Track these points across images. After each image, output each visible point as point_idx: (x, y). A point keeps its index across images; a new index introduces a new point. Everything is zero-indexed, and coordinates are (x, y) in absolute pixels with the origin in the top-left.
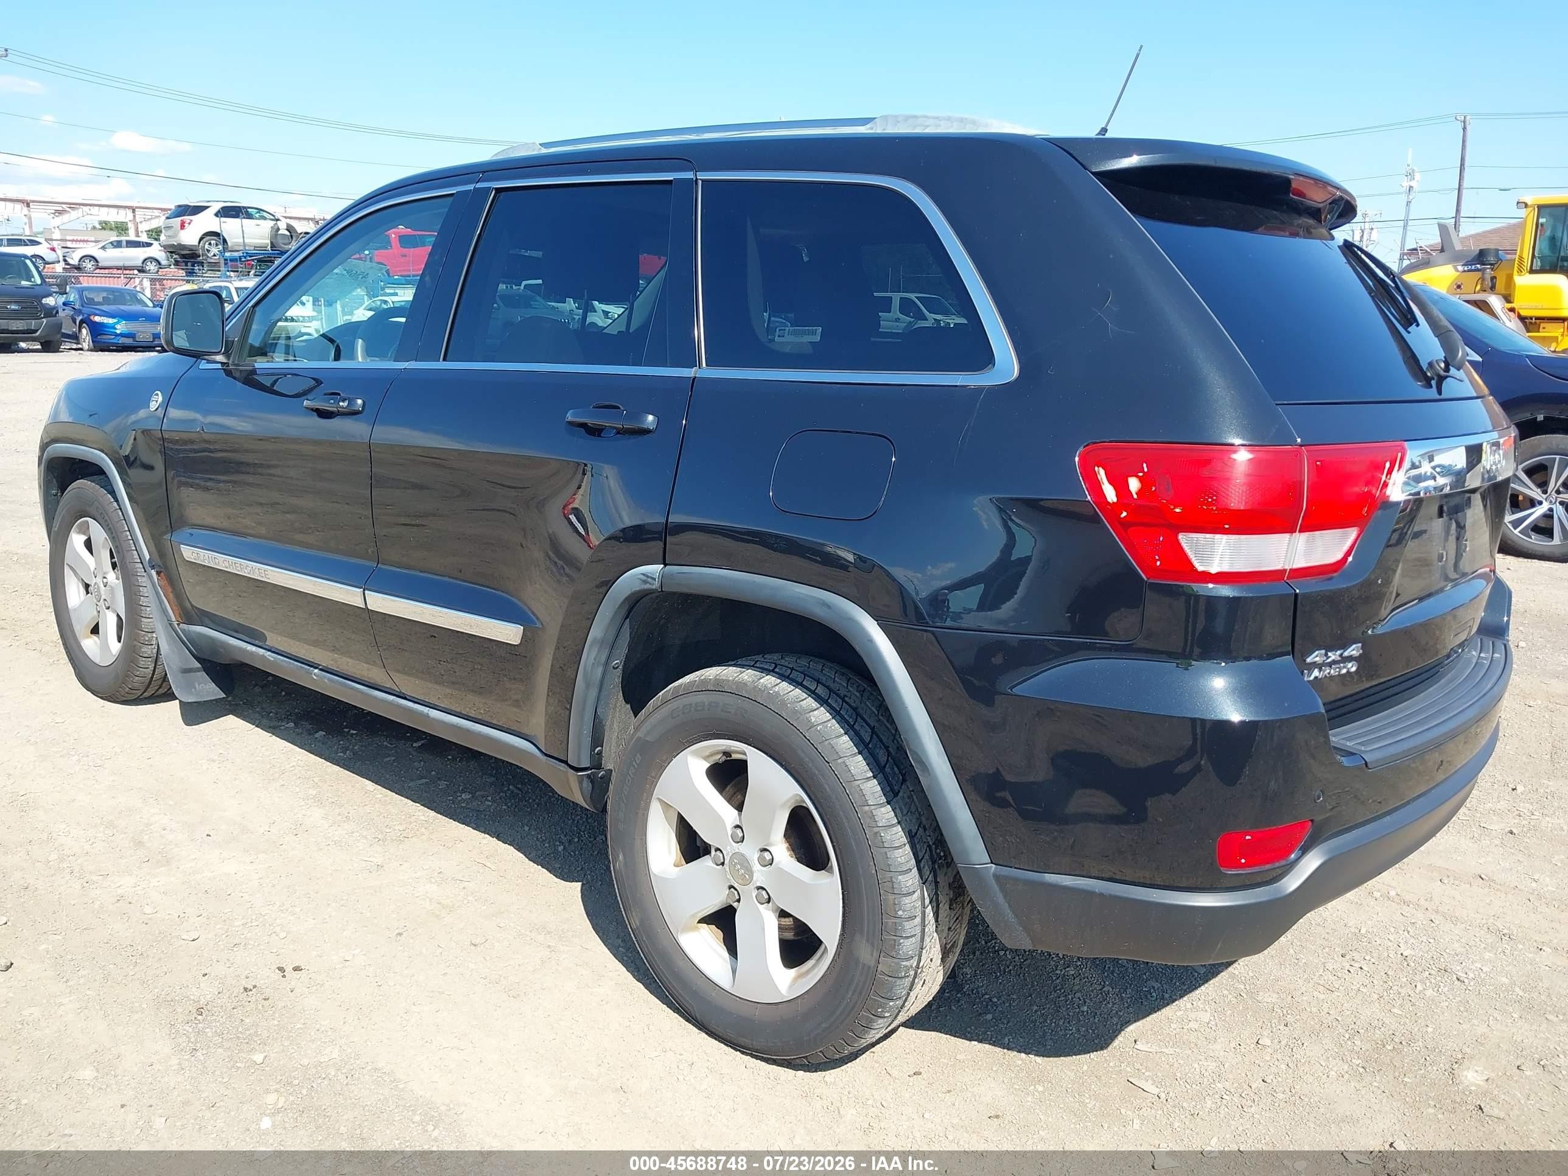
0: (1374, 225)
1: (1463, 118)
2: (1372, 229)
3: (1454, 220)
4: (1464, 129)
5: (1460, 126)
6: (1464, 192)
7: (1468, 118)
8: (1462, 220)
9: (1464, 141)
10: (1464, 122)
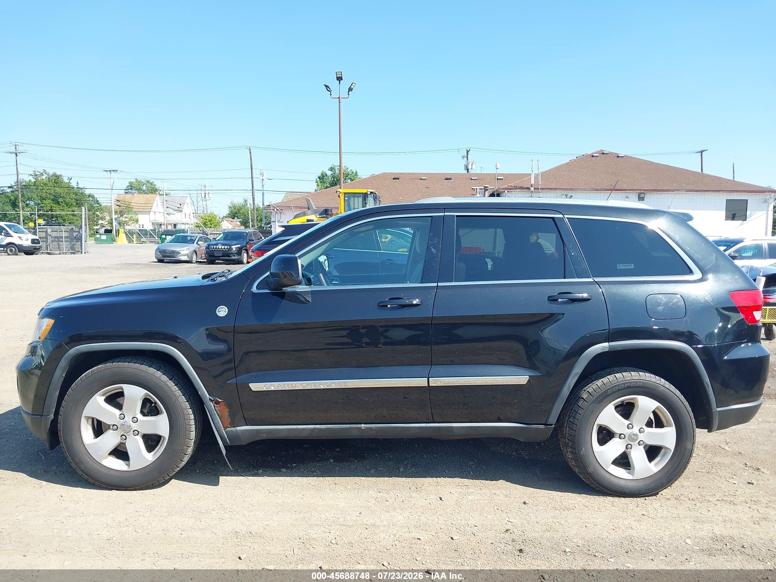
0: (210, 192)
1: (249, 148)
2: (209, 193)
3: (252, 191)
4: (250, 152)
5: (248, 151)
6: (254, 179)
7: (251, 148)
8: (255, 191)
9: (251, 158)
10: (250, 150)
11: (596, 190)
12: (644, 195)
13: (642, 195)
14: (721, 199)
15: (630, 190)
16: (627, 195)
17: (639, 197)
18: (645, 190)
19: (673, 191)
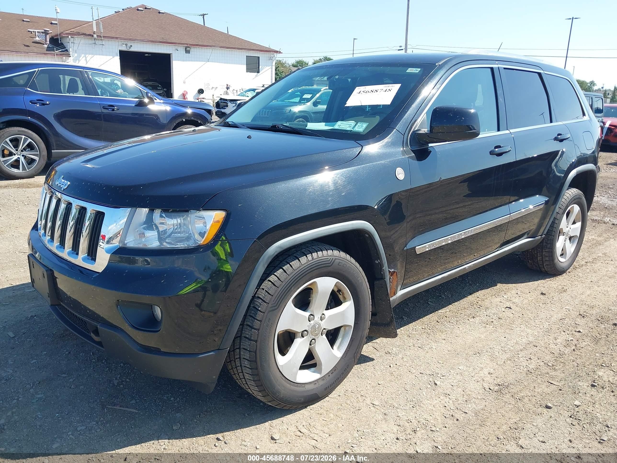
11: (152, 42)
12: (189, 48)
13: (188, 48)
14: (243, 55)
15: (179, 44)
16: (177, 47)
17: (186, 50)
18: (190, 45)
19: (211, 46)
